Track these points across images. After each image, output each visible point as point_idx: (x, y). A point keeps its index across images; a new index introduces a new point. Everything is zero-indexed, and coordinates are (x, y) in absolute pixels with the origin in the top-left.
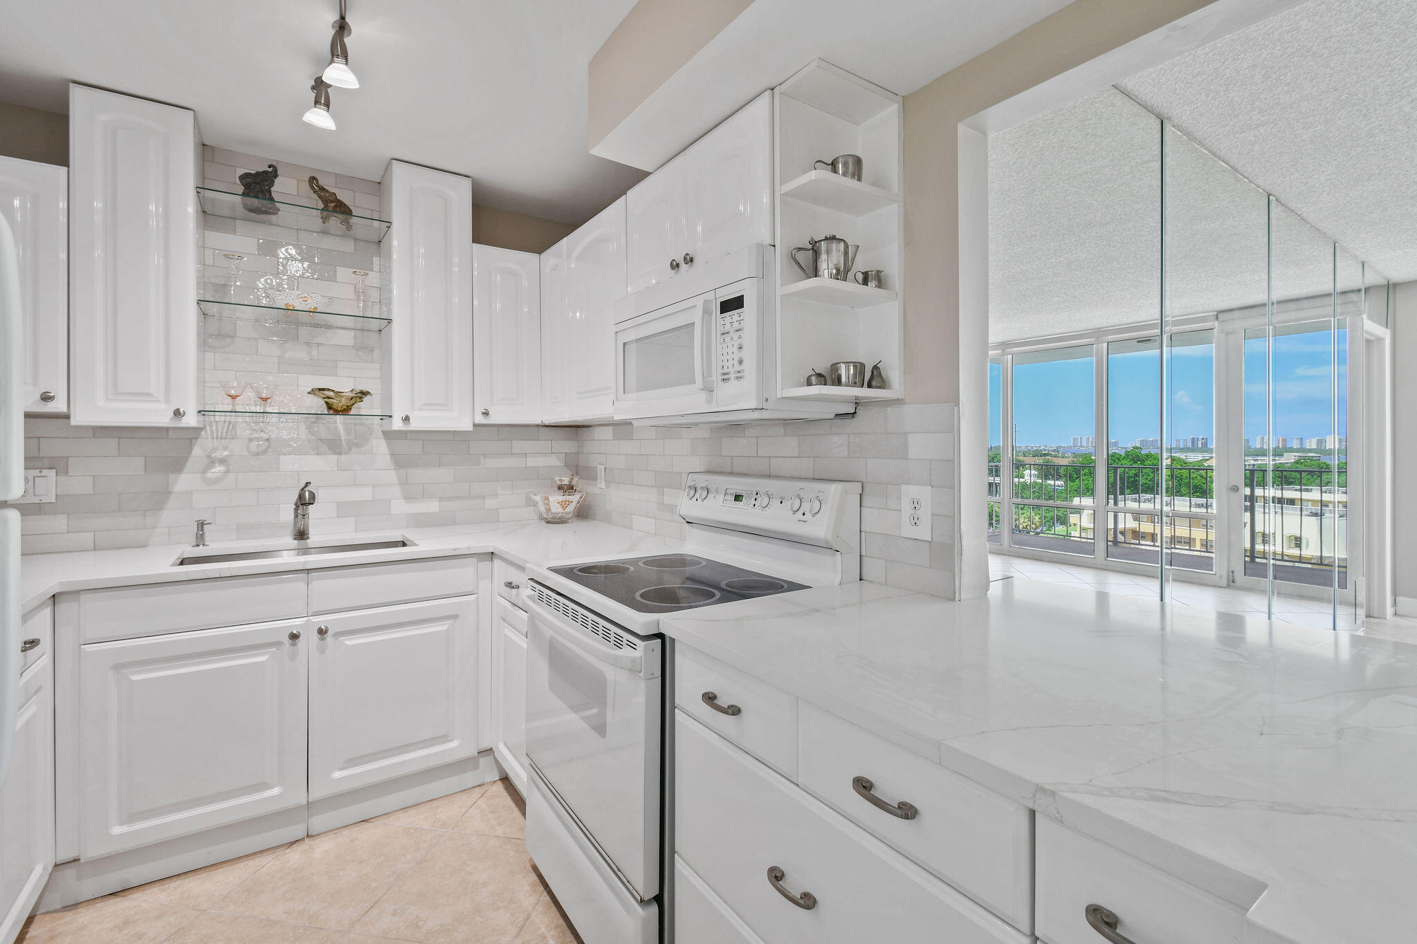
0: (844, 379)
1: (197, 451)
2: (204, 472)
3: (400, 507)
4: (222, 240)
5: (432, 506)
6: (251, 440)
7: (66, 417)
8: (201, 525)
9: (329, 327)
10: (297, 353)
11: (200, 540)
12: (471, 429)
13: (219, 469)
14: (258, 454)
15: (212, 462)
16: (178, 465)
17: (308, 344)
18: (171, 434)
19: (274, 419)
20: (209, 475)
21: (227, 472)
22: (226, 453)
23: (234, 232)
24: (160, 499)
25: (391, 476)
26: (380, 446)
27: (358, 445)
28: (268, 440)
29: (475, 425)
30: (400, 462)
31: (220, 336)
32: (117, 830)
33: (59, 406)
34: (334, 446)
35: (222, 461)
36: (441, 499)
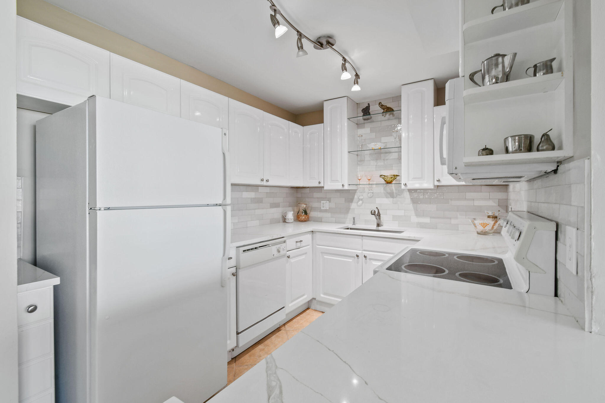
0: (510, 149)
1: (356, 197)
2: (357, 203)
3: (415, 219)
4: (361, 131)
5: (427, 220)
6: (368, 193)
7: (323, 187)
8: (354, 219)
9: (390, 152)
10: (380, 163)
11: (354, 223)
12: (433, 188)
13: (361, 202)
14: (370, 198)
15: (359, 200)
16: (351, 200)
17: (384, 160)
18: (351, 191)
19: (374, 186)
20: (358, 204)
21: (362, 203)
22: (362, 197)
23: (364, 127)
24: (347, 210)
25: (411, 206)
26: (407, 195)
27: (399, 195)
28: (373, 193)
29: (435, 186)
30: (414, 201)
31: (361, 161)
32: (322, 295)
33: (322, 185)
34: (391, 195)
35: (362, 200)
36: (431, 218)
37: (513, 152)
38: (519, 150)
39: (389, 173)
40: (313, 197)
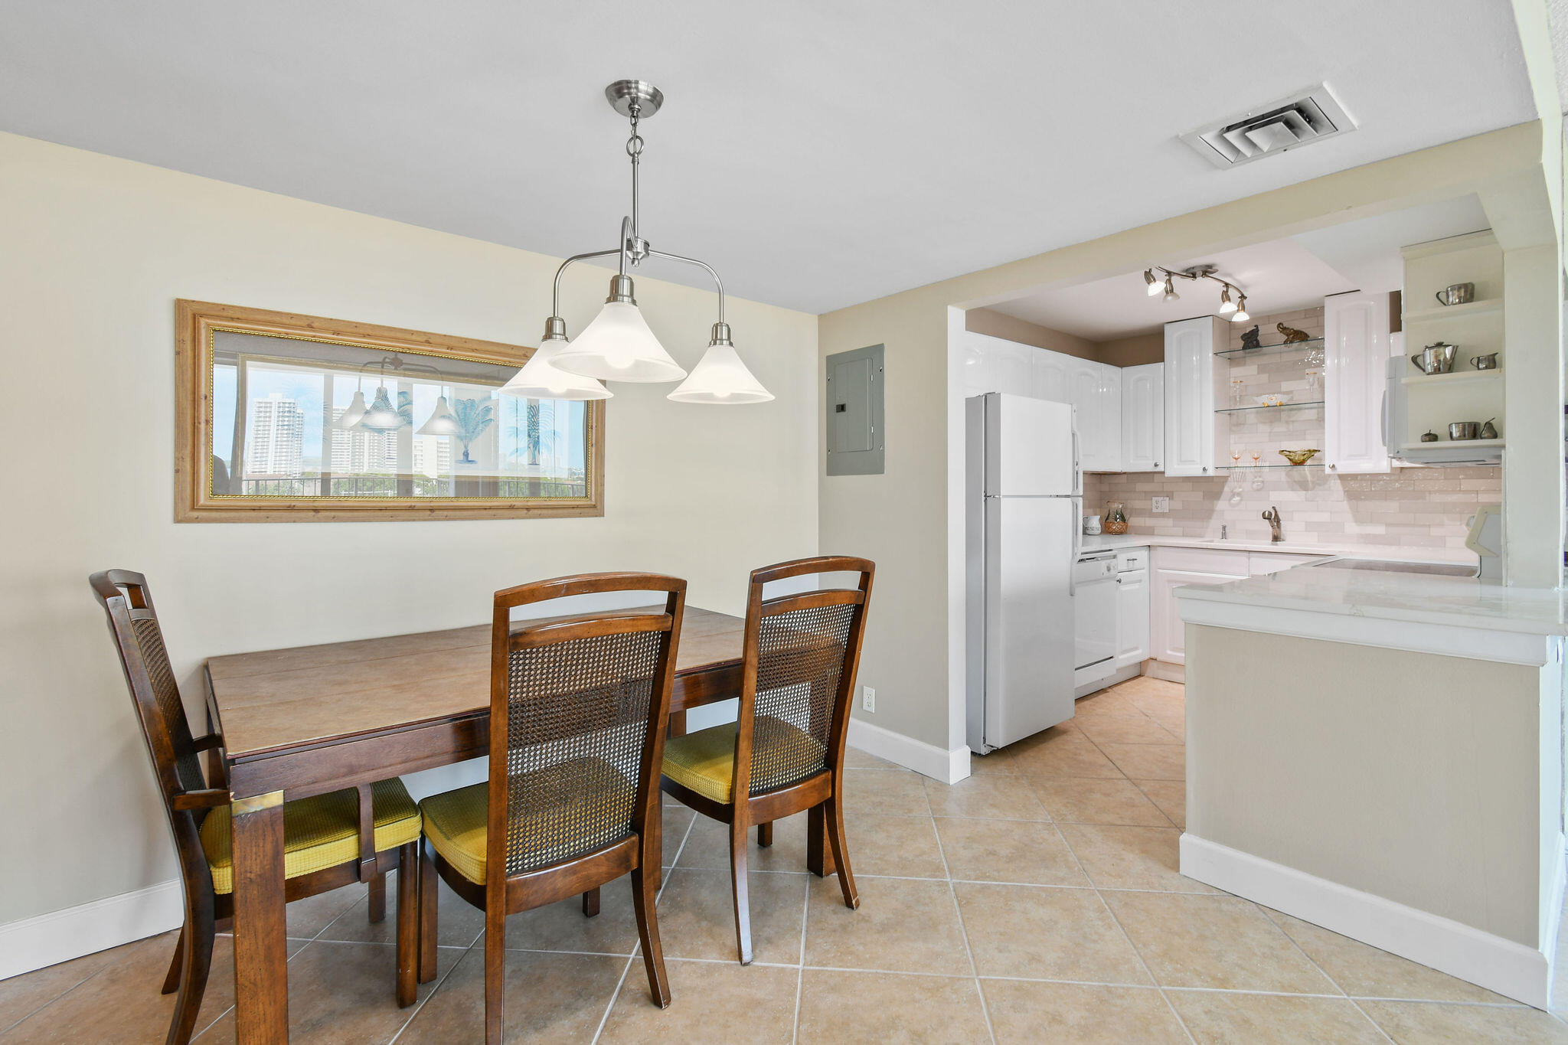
0: (1454, 435)
1: (1226, 489)
2: (1230, 500)
3: (1352, 528)
4: (1237, 372)
5: (1380, 530)
6: (1253, 482)
7: (1164, 473)
8: (1224, 528)
9: (1300, 409)
10: (1280, 428)
11: (1224, 536)
12: (1389, 471)
13: (1237, 498)
14: (1258, 490)
15: (1234, 495)
16: (1216, 495)
17: (1287, 422)
18: (1215, 480)
19: (1267, 469)
20: (1232, 501)
21: (1241, 500)
22: (1241, 490)
23: (1244, 365)
24: (1209, 514)
25: (1345, 505)
26: (1337, 486)
27: (1319, 485)
28: (1263, 482)
29: (1392, 468)
30: (1352, 496)
31: (1238, 425)
33: (1160, 468)
34: (1303, 485)
35: (1239, 494)
36: (1388, 525)
37: (1459, 438)
38: (1462, 437)
39: (1298, 446)
40: (1135, 491)
